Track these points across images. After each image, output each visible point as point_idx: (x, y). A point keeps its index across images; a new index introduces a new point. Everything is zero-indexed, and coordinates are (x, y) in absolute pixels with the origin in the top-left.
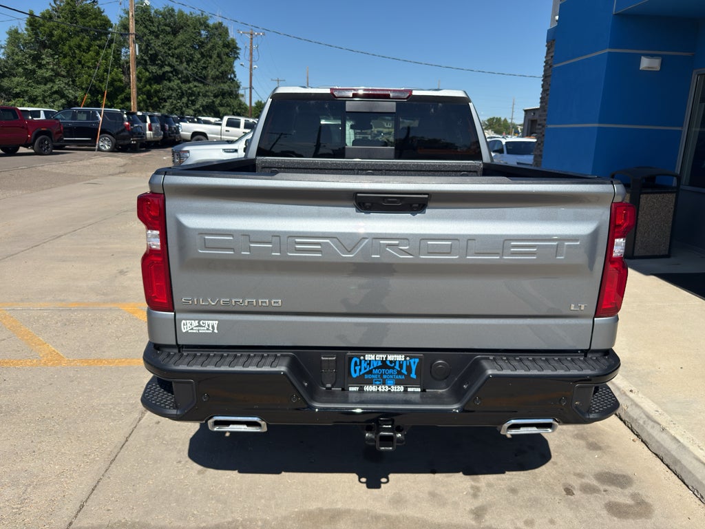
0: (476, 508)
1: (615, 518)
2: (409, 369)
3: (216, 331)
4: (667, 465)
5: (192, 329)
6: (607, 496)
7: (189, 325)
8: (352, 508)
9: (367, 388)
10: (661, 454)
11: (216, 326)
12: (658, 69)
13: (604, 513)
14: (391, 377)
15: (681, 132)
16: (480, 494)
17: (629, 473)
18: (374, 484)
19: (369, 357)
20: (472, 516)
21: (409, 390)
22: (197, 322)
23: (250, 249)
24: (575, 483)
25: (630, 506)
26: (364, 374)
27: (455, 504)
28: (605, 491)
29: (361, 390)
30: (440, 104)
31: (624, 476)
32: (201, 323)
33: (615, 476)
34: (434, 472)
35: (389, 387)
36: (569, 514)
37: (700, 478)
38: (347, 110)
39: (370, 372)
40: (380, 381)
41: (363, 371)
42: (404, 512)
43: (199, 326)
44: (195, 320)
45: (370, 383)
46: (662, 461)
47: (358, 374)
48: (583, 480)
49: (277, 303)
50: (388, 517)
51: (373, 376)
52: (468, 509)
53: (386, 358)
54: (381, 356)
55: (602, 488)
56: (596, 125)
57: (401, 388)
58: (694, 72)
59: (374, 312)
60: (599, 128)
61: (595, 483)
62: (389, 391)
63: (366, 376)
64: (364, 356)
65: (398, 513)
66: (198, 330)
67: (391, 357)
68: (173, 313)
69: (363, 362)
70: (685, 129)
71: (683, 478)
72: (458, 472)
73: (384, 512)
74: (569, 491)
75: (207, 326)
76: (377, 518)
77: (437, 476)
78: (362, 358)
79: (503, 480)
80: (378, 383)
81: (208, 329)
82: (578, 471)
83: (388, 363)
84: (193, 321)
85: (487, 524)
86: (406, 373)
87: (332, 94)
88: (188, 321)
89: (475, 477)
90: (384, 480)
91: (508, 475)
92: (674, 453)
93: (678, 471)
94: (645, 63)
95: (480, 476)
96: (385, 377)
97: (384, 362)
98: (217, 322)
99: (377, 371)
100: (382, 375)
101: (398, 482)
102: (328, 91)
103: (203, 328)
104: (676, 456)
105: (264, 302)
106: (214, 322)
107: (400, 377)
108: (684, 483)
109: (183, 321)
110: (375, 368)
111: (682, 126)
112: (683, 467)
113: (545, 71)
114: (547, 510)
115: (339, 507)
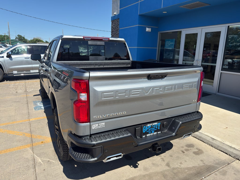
0: (166, 164)
1: (197, 155)
2: (158, 126)
3: (104, 126)
4: (198, 139)
5: (96, 127)
6: (192, 151)
7: (95, 126)
8: (135, 176)
9: (148, 135)
10: (195, 136)
11: (104, 125)
12: (150, 31)
13: (194, 155)
14: (153, 130)
15: (157, 49)
16: (164, 160)
17: (192, 143)
18: (136, 167)
19: (149, 125)
20: (167, 166)
21: (158, 133)
22: (98, 124)
23: (118, 96)
24: (183, 149)
25: (198, 151)
26: (146, 131)
27: (160, 164)
28: (190, 149)
29: (146, 136)
30: (117, 43)
31: (191, 144)
32: (99, 124)
33: (189, 145)
34: (148, 158)
35: (153, 133)
36: (188, 158)
37: (208, 140)
38: (89, 44)
39: (148, 130)
40: (150, 132)
41: (146, 130)
42: (150, 172)
43: (99, 125)
44: (97, 124)
45: (148, 133)
46: (196, 138)
47: (145, 131)
48: (184, 148)
49: (125, 113)
50: (147, 175)
51: (149, 131)
52: (165, 165)
53: (153, 124)
54: (151, 124)
55: (189, 149)
56: (136, 47)
57: (156, 133)
58: (159, 32)
59: (152, 111)
60: (137, 48)
61: (187, 148)
62: (153, 134)
63: (147, 132)
64: (147, 125)
65: (149, 173)
66: (98, 127)
67: (154, 124)
68: (89, 123)
69: (146, 127)
70: (158, 48)
71: (203, 141)
72: (154, 155)
73: (145, 174)
74: (183, 152)
75: (101, 125)
76: (144, 176)
77: (150, 158)
78: (146, 126)
79: (167, 154)
80: (150, 133)
81: (101, 126)
82: (181, 146)
83: (153, 126)
84: (96, 125)
85: (172, 167)
86: (157, 128)
87: (84, 38)
88: (95, 125)
89: (160, 155)
90: (137, 164)
91: (167, 152)
92: (199, 135)
93: (202, 140)
94: (148, 30)
95: (161, 155)
96: (152, 130)
97: (152, 126)
98: (104, 123)
99: (150, 129)
100: (151, 130)
101: (141, 163)
102: (82, 37)
103: (100, 126)
104: (200, 136)
105: (120, 114)
106: (103, 123)
107: (155, 129)
108: (204, 142)
109: (93, 125)
110: (149, 128)
111: (157, 47)
112: (203, 138)
113: (112, 30)
114: (182, 158)
115: (131, 177)
